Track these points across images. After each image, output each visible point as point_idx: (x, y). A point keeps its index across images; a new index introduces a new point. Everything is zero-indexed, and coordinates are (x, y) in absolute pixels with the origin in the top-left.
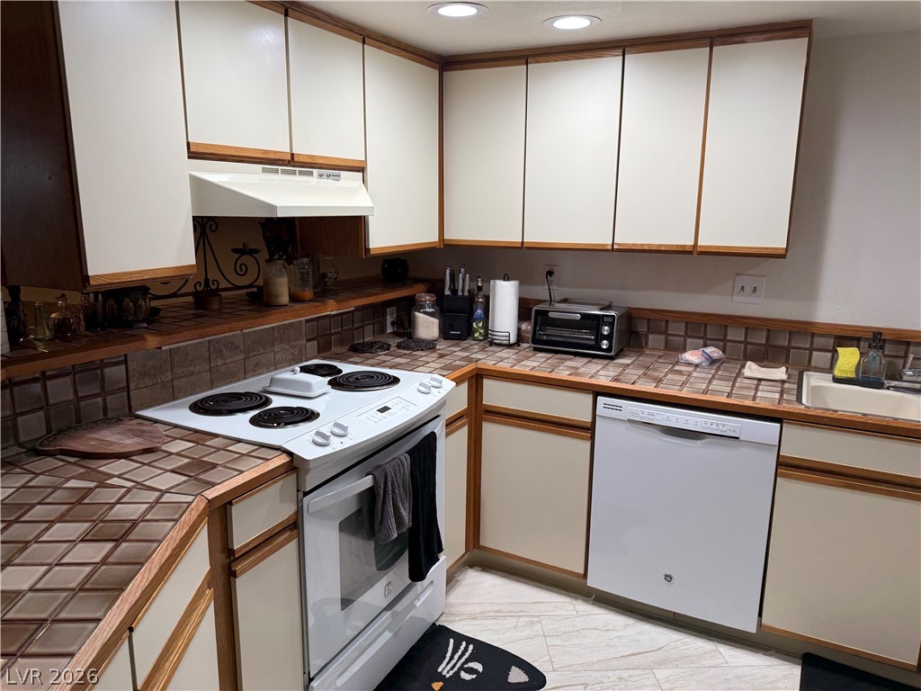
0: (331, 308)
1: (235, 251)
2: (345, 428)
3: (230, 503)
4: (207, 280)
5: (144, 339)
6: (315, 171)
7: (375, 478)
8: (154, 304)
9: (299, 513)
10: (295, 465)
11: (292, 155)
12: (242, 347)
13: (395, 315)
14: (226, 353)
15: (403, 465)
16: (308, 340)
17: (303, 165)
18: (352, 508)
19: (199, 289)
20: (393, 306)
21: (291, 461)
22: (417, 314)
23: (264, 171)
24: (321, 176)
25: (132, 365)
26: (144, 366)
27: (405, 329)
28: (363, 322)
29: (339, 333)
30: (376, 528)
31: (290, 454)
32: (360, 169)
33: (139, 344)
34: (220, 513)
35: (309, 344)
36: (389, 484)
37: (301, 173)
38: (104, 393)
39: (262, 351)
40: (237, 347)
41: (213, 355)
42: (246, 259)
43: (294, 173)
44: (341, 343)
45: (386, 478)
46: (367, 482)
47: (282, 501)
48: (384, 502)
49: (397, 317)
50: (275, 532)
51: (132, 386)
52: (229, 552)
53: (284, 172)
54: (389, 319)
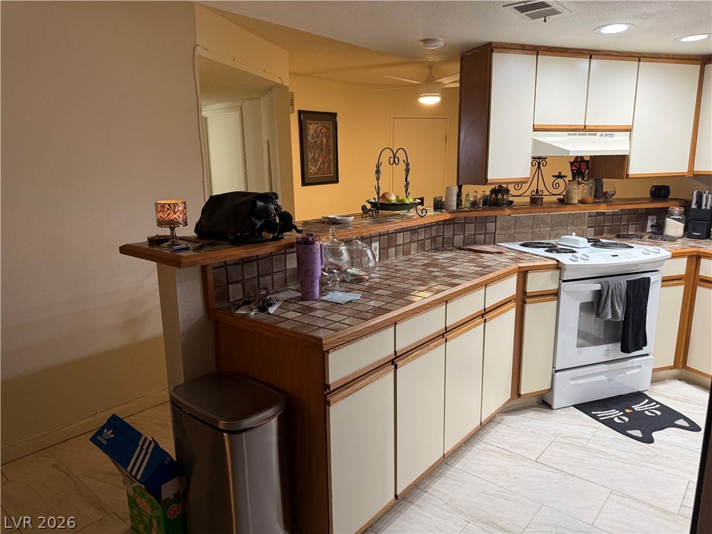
0: (603, 208)
1: (554, 176)
2: (588, 257)
3: (527, 271)
4: (537, 190)
5: (504, 210)
6: (598, 133)
7: (602, 286)
8: (511, 199)
9: (559, 289)
10: (559, 267)
11: (585, 126)
12: (550, 224)
13: (655, 221)
14: (541, 226)
15: (621, 285)
16: (589, 227)
17: (591, 130)
18: (589, 299)
19: (533, 194)
20: (653, 215)
21: (558, 264)
22: (667, 219)
23: (569, 135)
24: (601, 135)
25: (498, 224)
26: (503, 225)
27: (659, 230)
28: (629, 222)
29: (609, 226)
30: (600, 312)
31: (558, 261)
32: (629, 130)
33: (502, 212)
34: (523, 274)
35: (589, 229)
36: (610, 292)
37: (589, 134)
38: (485, 233)
39: (561, 228)
40: (547, 224)
41: (535, 226)
42: (559, 180)
43: (586, 135)
44: (611, 232)
45: (609, 288)
46: (598, 287)
47: (551, 280)
48: (606, 300)
49: (656, 223)
50: (546, 293)
51: (497, 233)
52: (525, 293)
53: (579, 135)
54: (649, 223)
